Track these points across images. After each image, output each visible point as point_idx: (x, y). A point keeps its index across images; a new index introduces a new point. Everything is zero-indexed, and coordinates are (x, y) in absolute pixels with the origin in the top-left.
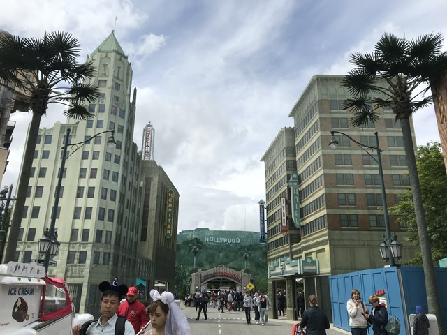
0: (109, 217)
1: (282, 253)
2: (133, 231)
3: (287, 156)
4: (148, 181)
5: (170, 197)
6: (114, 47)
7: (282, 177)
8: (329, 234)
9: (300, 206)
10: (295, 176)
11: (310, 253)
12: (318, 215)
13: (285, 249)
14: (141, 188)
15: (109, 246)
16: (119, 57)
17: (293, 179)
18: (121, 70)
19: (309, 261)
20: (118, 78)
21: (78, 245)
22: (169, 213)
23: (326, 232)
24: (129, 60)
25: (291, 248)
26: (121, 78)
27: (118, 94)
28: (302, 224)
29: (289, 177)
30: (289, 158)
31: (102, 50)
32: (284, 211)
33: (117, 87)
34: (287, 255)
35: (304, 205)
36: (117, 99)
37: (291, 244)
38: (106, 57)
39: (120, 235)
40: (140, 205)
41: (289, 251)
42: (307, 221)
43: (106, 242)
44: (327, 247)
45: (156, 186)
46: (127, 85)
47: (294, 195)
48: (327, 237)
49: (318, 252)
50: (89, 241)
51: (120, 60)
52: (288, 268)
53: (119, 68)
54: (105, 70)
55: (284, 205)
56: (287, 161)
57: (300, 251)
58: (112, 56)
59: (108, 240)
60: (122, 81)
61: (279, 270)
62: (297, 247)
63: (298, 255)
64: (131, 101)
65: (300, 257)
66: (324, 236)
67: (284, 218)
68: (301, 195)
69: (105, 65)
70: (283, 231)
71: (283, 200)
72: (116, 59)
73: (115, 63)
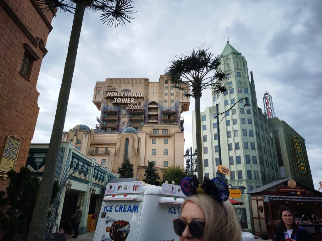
0: (253, 161)
2: (273, 170)
4: (275, 133)
5: (297, 142)
6: (230, 51)
14: (272, 139)
15: (258, 182)
16: (235, 56)
18: (239, 63)
20: (238, 69)
21: (236, 182)
22: (299, 154)
26: (240, 68)
27: (240, 79)
33: (238, 75)
36: (240, 82)
38: (227, 58)
39: (264, 173)
40: (274, 150)
43: (255, 179)
45: (283, 136)
46: (245, 71)
50: (243, 179)
53: (237, 62)
54: (228, 67)
58: (231, 57)
59: (257, 177)
60: (241, 70)
64: (250, 81)
69: (228, 64)
72: (234, 58)
73: (234, 61)
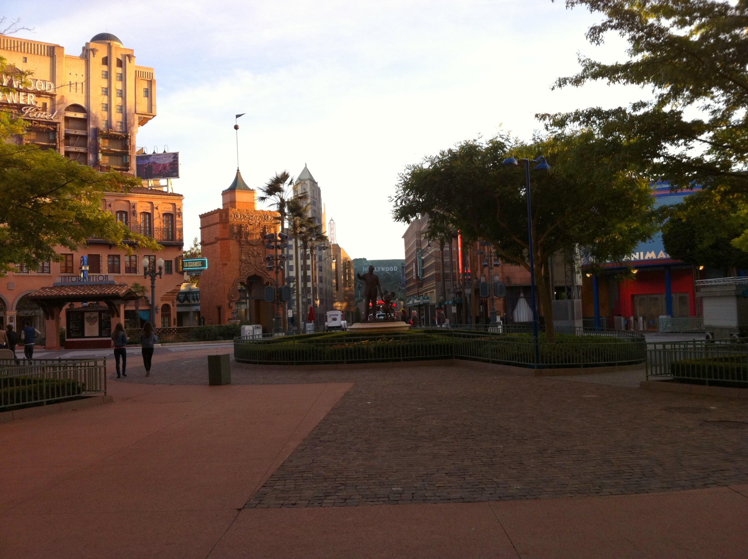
1: (413, 293)
3: (416, 237)
6: (308, 177)
7: (414, 250)
8: (436, 284)
9: (423, 268)
10: (420, 251)
11: (427, 293)
12: (431, 274)
13: (415, 291)
16: (312, 182)
17: (419, 252)
18: (315, 192)
19: (426, 297)
23: (434, 283)
24: (319, 185)
25: (418, 291)
26: (315, 197)
27: (315, 208)
28: (423, 278)
29: (417, 250)
30: (418, 239)
31: (302, 178)
32: (414, 270)
34: (416, 294)
35: (425, 267)
37: (418, 288)
38: (304, 183)
41: (417, 292)
42: (426, 277)
44: (435, 290)
47: (419, 262)
48: (434, 285)
49: (431, 292)
51: (313, 185)
52: (416, 301)
53: (313, 191)
55: (414, 267)
56: (417, 240)
57: (422, 292)
58: (308, 182)
60: (316, 199)
61: (411, 302)
62: (421, 289)
63: (422, 294)
65: (422, 295)
66: (433, 284)
67: (414, 274)
68: (423, 262)
70: (414, 282)
71: (414, 264)
72: (311, 185)
73: (311, 188)
